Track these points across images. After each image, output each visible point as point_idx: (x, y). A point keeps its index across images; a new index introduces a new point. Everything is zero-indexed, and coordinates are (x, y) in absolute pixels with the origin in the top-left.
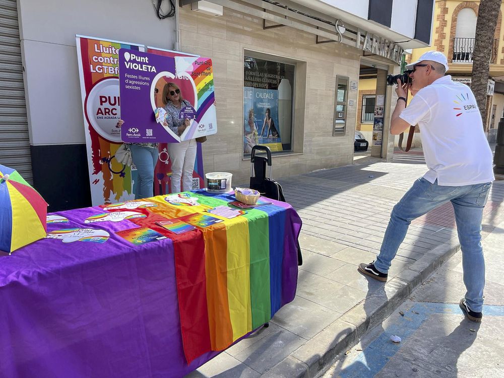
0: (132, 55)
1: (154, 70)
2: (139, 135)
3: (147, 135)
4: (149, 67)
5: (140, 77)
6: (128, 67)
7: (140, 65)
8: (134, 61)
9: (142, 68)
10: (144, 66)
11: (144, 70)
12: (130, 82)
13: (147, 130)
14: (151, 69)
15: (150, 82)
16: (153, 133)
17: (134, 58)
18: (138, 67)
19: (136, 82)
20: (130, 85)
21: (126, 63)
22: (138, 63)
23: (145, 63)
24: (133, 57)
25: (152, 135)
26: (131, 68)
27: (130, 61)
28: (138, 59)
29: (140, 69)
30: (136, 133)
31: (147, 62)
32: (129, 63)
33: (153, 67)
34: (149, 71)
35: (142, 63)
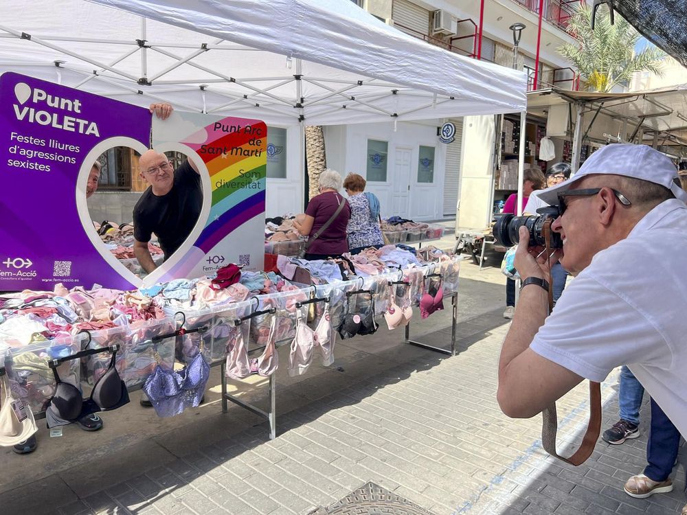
0: (37, 91)
1: (93, 129)
2: (34, 274)
3: (55, 274)
4: (82, 122)
5: (53, 144)
6: (20, 117)
7: (55, 116)
8: (42, 105)
9: (60, 121)
10: (66, 118)
11: (66, 128)
12: (23, 152)
13: (56, 262)
14: (86, 127)
15: (80, 158)
16: (71, 271)
17: (42, 98)
18: (52, 120)
19: (41, 155)
20: (23, 159)
21: (16, 107)
22: (52, 111)
23: (73, 114)
24: (40, 95)
25: (68, 273)
26: (31, 120)
27: (30, 103)
28: (53, 101)
29: (55, 125)
30: (24, 270)
31: (79, 111)
32: (26, 109)
33: (93, 125)
34: (81, 131)
35: (62, 113)
